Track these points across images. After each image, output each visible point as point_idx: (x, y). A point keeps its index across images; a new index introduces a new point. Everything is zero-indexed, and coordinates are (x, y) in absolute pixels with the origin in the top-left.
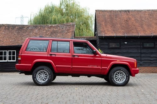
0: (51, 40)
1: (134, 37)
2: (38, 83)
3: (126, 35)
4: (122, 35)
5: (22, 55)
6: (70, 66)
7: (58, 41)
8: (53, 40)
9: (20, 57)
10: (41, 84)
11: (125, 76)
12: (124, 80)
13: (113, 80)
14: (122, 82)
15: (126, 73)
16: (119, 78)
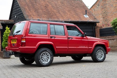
0: (49, 23)
2: (42, 64)
6: (67, 47)
8: (51, 24)
10: (45, 65)
11: (104, 53)
12: (103, 57)
13: (96, 57)
14: (102, 59)
15: (104, 51)
16: (100, 55)
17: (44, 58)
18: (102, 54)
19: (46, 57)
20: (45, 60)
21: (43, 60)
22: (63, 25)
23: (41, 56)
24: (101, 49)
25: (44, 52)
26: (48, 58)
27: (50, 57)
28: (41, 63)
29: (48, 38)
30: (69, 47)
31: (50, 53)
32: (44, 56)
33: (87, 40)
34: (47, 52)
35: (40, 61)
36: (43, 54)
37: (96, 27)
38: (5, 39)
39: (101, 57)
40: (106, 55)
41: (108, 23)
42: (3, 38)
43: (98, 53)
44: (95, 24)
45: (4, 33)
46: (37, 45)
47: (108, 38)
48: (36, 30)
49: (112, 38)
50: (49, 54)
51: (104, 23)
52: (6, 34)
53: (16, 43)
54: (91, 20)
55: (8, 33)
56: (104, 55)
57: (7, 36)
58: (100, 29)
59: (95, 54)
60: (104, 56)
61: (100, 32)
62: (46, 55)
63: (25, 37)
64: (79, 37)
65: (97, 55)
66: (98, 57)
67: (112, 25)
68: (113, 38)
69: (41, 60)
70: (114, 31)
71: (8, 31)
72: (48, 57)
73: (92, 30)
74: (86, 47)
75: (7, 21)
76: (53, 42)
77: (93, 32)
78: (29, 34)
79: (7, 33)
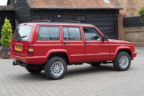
0: (61, 25)
1: (68, 9)
2: (54, 76)
3: (60, 7)
4: (56, 8)
5: (34, 45)
6: (83, 55)
7: (68, 27)
8: (64, 26)
9: (32, 48)
10: (57, 77)
11: (128, 60)
12: (127, 64)
13: (119, 65)
14: (126, 66)
15: (129, 57)
16: (123, 62)
17: (55, 69)
18: (126, 60)
19: (58, 68)
20: (57, 72)
21: (55, 72)
22: (79, 27)
23: (53, 67)
24: (126, 54)
25: (56, 62)
26: (61, 69)
27: (63, 68)
28: (52, 75)
29: (61, 45)
30: (86, 55)
31: (64, 63)
32: (56, 67)
33: (108, 45)
34: (59, 62)
35: (51, 73)
36: (55, 64)
37: (118, 15)
38: (4, 34)
39: (125, 64)
40: (131, 62)
41: (134, 7)
42: (2, 33)
43: (121, 59)
44: (118, 11)
45: (3, 26)
46: (47, 55)
47: (134, 29)
48: (45, 35)
49: (138, 30)
50: (62, 65)
51: (128, 6)
52: (6, 28)
53: (21, 50)
54: (113, 7)
55: (8, 26)
56: (128, 62)
57: (7, 31)
58: (123, 18)
59: (118, 61)
60: (129, 64)
61: (123, 22)
62: (58, 65)
63: (33, 45)
64: (98, 41)
65: (120, 62)
66: (121, 65)
67: (139, 14)
68: (140, 30)
69: (52, 71)
70: (141, 21)
71: (7, 25)
72: (60, 67)
73: (113, 19)
74: (106, 53)
75: (5, 7)
76: (66, 50)
77: (115, 21)
78: (37, 41)
79: (6, 26)
